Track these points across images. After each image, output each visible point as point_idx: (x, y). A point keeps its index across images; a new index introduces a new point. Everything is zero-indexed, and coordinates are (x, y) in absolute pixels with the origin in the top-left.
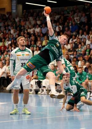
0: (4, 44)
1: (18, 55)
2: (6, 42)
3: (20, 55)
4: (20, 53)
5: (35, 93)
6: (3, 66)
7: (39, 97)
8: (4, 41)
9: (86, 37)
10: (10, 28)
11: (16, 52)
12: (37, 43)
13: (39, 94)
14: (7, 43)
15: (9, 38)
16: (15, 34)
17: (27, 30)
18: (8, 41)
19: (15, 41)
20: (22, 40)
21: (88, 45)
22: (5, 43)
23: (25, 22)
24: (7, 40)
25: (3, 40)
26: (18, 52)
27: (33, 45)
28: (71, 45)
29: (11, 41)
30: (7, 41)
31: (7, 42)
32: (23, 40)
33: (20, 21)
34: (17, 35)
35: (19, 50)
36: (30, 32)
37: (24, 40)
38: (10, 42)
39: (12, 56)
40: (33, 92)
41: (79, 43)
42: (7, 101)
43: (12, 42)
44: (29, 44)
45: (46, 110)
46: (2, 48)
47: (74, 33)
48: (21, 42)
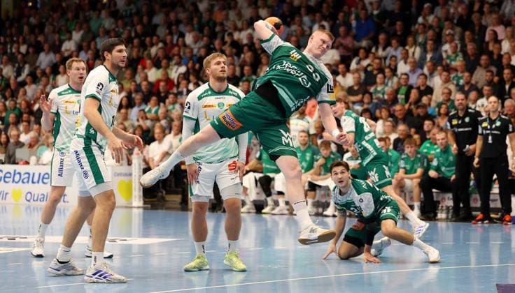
0: (166, 74)
1: (205, 107)
2: (172, 70)
3: (212, 106)
4: (212, 100)
5: (255, 211)
6: (164, 136)
7: (265, 220)
8: (168, 66)
9: (399, 53)
10: (182, 28)
11: (200, 98)
12: (259, 70)
13: (265, 213)
14: (176, 72)
15: (180, 58)
16: (197, 45)
17: (231, 35)
18: (179, 64)
19: (197, 66)
20: (219, 63)
21: (404, 77)
22: (169, 71)
23: (224, 13)
24: (174, 62)
25: (164, 62)
26: (206, 96)
27: (249, 76)
28: (356, 75)
29: (187, 65)
30: (175, 64)
31: (176, 67)
32: (223, 65)
33: (210, 10)
34: (203, 47)
35: (210, 93)
36: (239, 39)
37: (224, 62)
38: (183, 69)
39: (189, 108)
40: (249, 209)
41: (377, 70)
42: (175, 235)
43: (188, 69)
44: (238, 73)
45: (287, 259)
46: (162, 84)
47: (364, 43)
48: (216, 69)
